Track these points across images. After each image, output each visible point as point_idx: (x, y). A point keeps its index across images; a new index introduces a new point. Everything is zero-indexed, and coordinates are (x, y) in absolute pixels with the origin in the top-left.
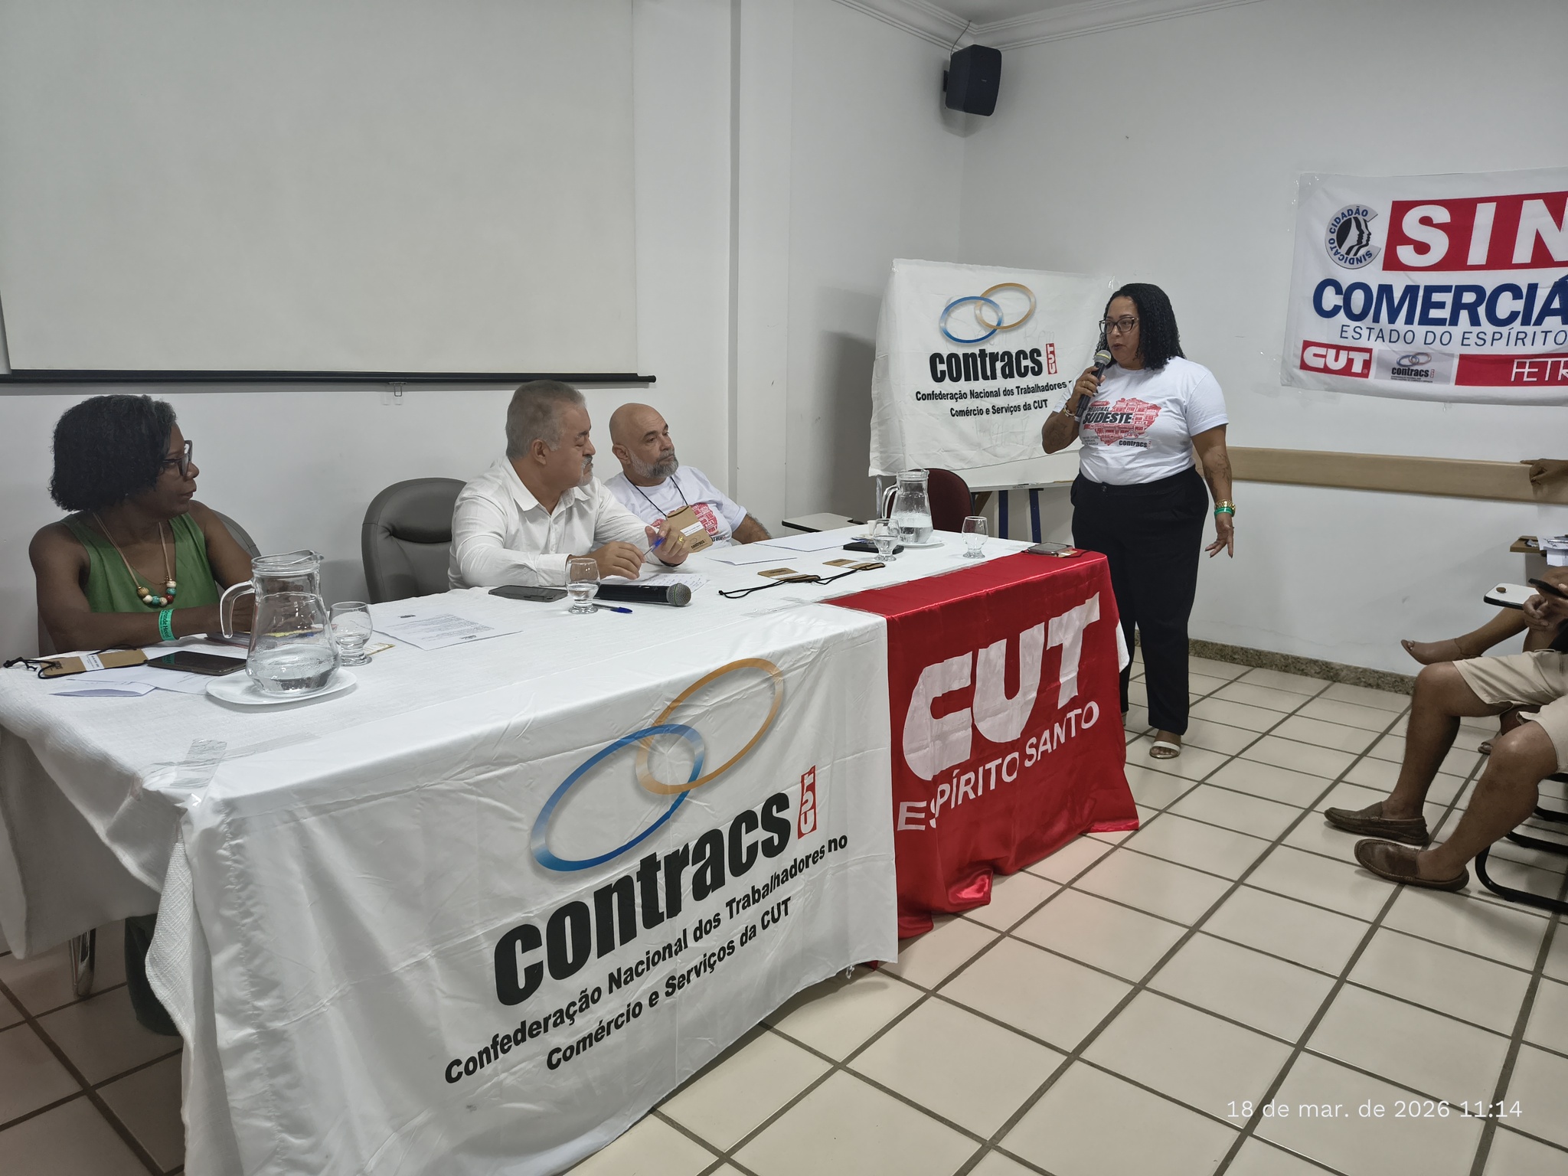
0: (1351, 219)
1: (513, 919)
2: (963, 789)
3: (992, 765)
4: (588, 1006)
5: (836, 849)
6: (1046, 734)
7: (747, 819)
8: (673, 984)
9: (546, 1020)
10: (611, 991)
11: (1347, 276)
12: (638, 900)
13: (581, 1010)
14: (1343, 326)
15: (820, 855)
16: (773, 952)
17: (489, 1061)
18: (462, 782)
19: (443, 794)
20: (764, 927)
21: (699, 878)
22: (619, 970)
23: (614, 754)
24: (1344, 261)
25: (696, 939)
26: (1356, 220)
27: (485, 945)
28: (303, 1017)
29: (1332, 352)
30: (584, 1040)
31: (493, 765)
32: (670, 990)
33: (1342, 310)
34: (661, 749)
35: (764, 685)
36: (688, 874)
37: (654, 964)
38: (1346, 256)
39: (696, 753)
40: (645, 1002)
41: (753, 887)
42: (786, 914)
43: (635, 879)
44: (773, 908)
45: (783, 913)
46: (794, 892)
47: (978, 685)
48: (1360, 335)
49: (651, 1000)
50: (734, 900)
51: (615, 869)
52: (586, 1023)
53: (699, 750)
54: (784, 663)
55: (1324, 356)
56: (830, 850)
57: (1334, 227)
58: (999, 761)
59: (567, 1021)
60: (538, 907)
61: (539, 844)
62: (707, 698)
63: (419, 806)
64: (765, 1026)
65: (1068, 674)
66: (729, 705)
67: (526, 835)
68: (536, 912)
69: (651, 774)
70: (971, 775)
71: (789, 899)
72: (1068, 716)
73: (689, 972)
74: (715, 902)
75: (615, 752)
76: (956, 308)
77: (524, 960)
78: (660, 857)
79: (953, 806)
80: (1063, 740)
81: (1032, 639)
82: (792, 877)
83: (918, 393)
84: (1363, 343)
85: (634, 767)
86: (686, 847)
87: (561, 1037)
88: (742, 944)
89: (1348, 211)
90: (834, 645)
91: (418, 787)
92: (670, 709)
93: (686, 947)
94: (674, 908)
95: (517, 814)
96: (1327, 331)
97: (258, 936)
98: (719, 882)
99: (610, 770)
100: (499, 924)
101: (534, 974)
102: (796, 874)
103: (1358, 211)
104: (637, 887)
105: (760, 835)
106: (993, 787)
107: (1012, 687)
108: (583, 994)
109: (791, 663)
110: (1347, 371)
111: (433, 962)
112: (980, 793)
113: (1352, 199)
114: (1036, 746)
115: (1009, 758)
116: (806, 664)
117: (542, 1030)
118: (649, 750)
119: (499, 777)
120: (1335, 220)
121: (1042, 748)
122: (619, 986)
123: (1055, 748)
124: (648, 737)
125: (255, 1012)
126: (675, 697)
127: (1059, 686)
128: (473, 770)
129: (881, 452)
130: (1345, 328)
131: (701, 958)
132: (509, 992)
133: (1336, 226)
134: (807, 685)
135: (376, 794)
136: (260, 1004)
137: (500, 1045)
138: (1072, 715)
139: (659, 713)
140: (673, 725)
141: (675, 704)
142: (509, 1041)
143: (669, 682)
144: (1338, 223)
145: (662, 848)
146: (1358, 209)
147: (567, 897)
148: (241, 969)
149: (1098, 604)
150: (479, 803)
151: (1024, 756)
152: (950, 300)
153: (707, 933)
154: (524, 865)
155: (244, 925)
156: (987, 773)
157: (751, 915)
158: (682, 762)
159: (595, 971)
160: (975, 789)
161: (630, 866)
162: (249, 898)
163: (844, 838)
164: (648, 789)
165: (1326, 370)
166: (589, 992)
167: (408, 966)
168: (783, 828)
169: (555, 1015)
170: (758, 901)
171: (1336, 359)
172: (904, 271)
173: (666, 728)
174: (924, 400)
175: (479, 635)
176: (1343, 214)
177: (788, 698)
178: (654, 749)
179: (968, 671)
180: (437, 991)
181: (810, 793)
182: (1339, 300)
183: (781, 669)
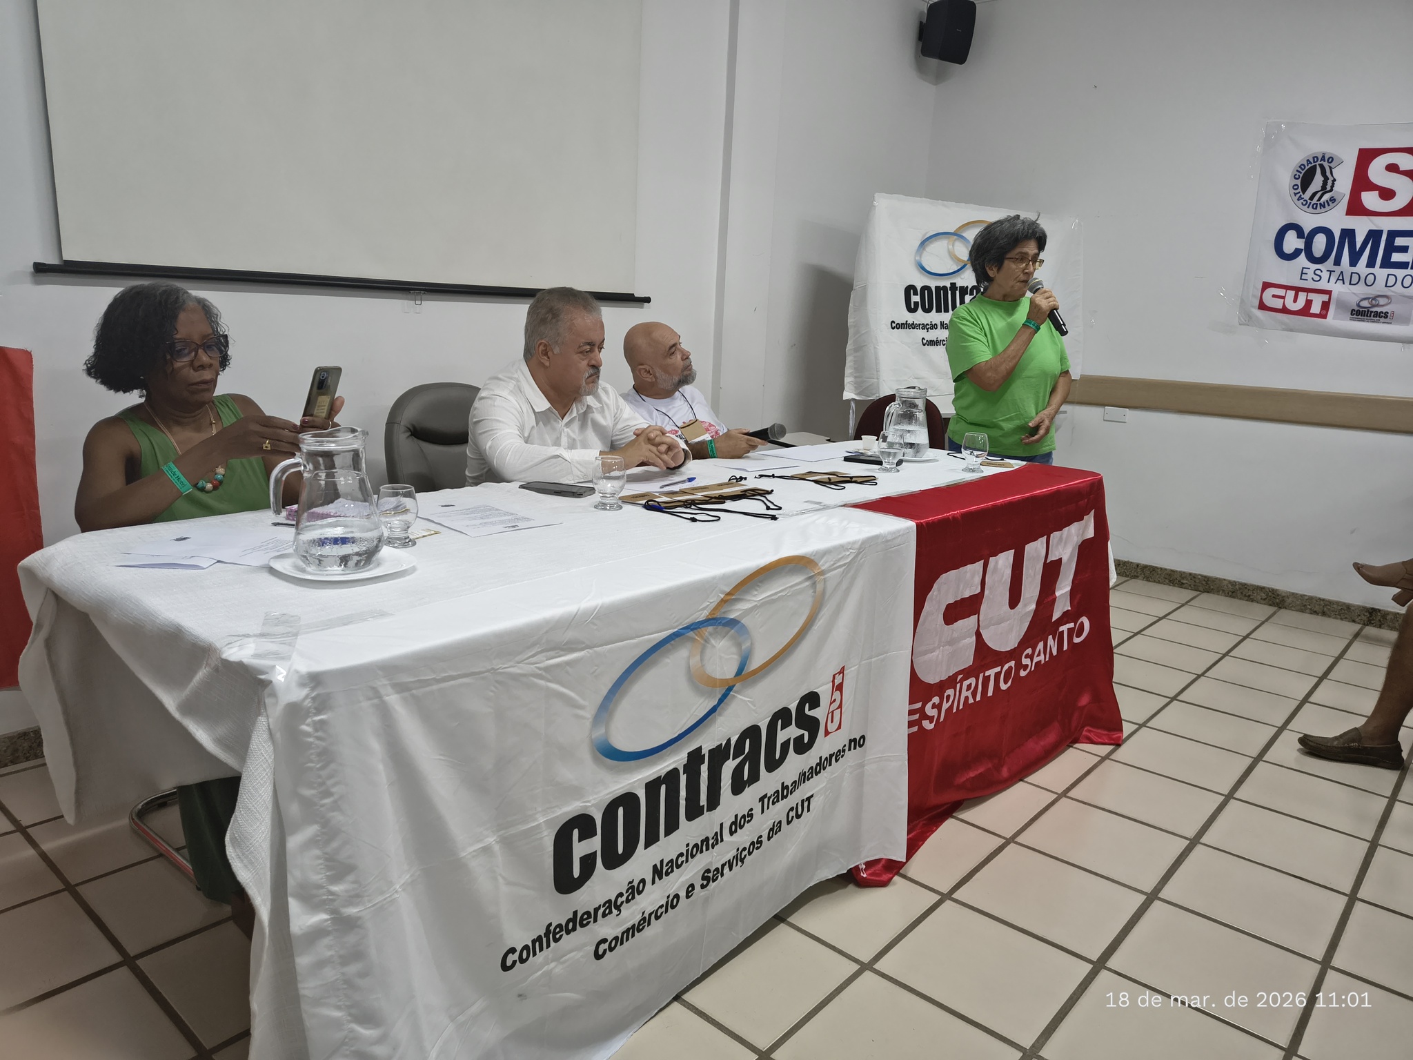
0: (1316, 165)
1: (572, 808)
2: (965, 693)
3: (991, 673)
4: (633, 898)
5: (855, 748)
6: (1041, 646)
7: (782, 716)
8: (708, 877)
9: (596, 910)
10: (653, 882)
11: (1309, 221)
12: (683, 793)
13: (628, 901)
14: (1303, 268)
15: (842, 754)
16: (793, 847)
17: (541, 950)
18: (532, 666)
19: (515, 677)
20: (789, 822)
21: (738, 772)
22: (662, 862)
23: (672, 645)
24: (1307, 206)
25: (732, 833)
26: (1322, 167)
27: (545, 833)
28: (377, 903)
29: (1291, 294)
30: (628, 930)
31: (563, 650)
32: (705, 882)
33: (1303, 252)
34: (713, 641)
35: (807, 583)
36: (729, 767)
37: (693, 856)
38: (1309, 201)
39: (743, 647)
40: (683, 894)
41: (783, 783)
42: (809, 810)
43: (681, 771)
44: (797, 804)
45: (806, 809)
46: (817, 789)
47: (986, 592)
48: (1320, 277)
49: (688, 892)
50: (765, 796)
51: (665, 761)
52: (631, 914)
53: (745, 646)
54: (826, 563)
55: (1283, 298)
56: (850, 749)
57: (1298, 174)
58: (998, 669)
59: (615, 912)
60: (595, 796)
61: (599, 733)
62: (756, 593)
63: (493, 688)
64: (780, 918)
65: (1063, 589)
66: (774, 601)
67: (588, 724)
68: (593, 802)
69: (703, 666)
70: (972, 681)
71: (812, 796)
72: (1061, 629)
73: (723, 866)
74: (751, 795)
75: (672, 642)
76: (931, 242)
77: (580, 849)
78: (705, 751)
79: (954, 711)
80: (1055, 653)
81: (1035, 550)
82: (816, 775)
83: (893, 322)
84: (1323, 285)
85: (689, 658)
86: (729, 740)
87: (608, 928)
88: (769, 838)
89: (1314, 158)
90: (870, 546)
91: (493, 669)
92: (723, 602)
93: (722, 840)
94: (714, 802)
95: (581, 702)
96: (1288, 272)
97: (337, 817)
98: (754, 777)
99: (667, 660)
100: (559, 812)
101: (588, 863)
102: (820, 772)
103: (1323, 158)
104: (683, 779)
105: (793, 732)
106: (990, 693)
107: (1014, 600)
108: (630, 885)
109: (832, 563)
110: (1305, 311)
111: (496, 848)
112: (978, 698)
113: (1317, 146)
114: (1031, 657)
115: (1006, 667)
116: (846, 563)
117: (592, 920)
118: (703, 642)
119: (568, 663)
120: (1300, 167)
121: (1036, 659)
122: (660, 878)
123: (1047, 659)
124: (703, 629)
125: (330, 897)
126: (728, 590)
127: (1055, 600)
128: (544, 654)
129: (855, 377)
130: (1305, 271)
131: (734, 853)
132: (566, 882)
133: (1301, 173)
134: (844, 586)
135: (455, 674)
136: (335, 888)
137: (552, 934)
138: (1064, 628)
139: (713, 606)
140: (724, 618)
141: (729, 597)
142: (561, 930)
143: (724, 575)
144: (1303, 170)
145: (707, 741)
146: (1323, 157)
147: (622, 788)
148: (317, 852)
149: (1093, 521)
150: (548, 688)
151: (1020, 666)
152: (927, 233)
153: (741, 827)
154: (585, 753)
155: (322, 806)
156: (987, 679)
157: (778, 811)
158: (732, 656)
159: (641, 863)
160: (974, 694)
161: (677, 760)
162: (330, 777)
163: (863, 737)
164: (700, 681)
165: (1284, 310)
166: (635, 884)
167: (474, 851)
168: (811, 725)
169: (604, 906)
170: (786, 797)
171: (1295, 300)
172: (884, 204)
173: (719, 621)
174: (898, 329)
175: (521, 525)
176: (1308, 160)
177: (826, 597)
178: (707, 641)
179: (978, 579)
180: (499, 878)
181: (838, 693)
182: (1300, 244)
183: (823, 568)
